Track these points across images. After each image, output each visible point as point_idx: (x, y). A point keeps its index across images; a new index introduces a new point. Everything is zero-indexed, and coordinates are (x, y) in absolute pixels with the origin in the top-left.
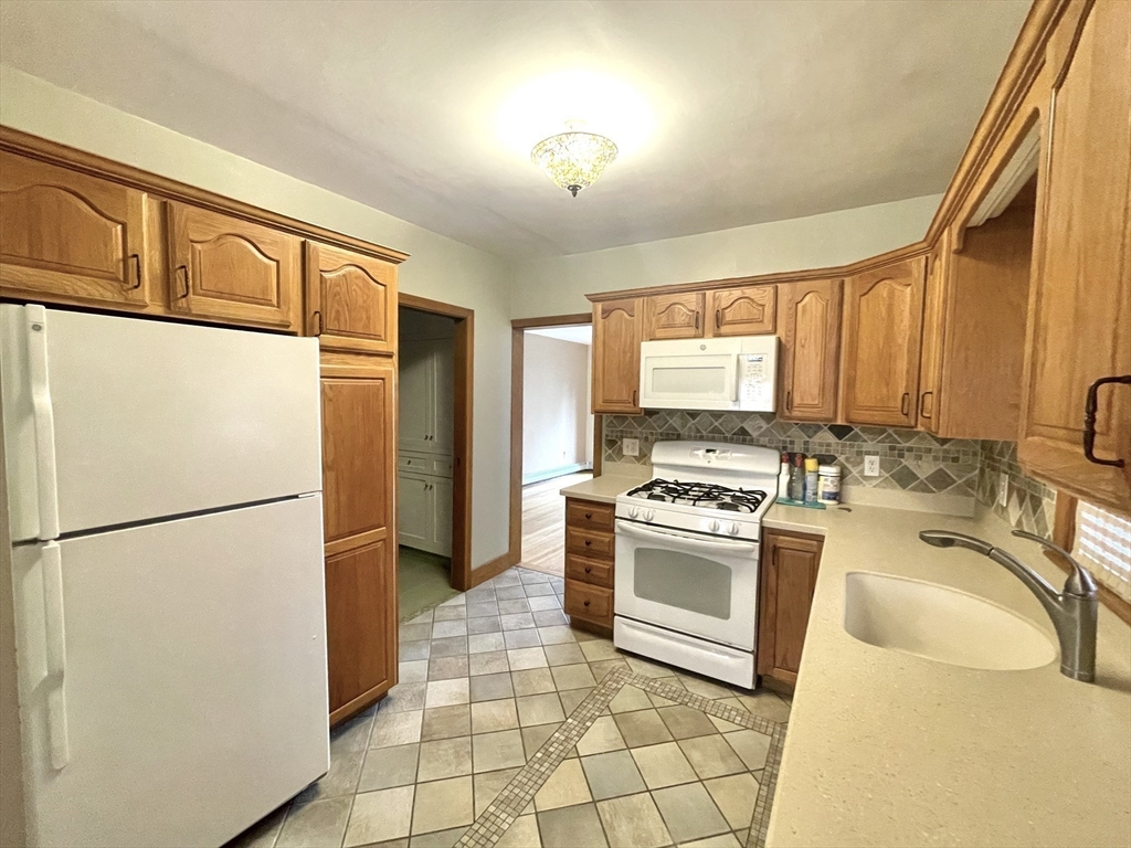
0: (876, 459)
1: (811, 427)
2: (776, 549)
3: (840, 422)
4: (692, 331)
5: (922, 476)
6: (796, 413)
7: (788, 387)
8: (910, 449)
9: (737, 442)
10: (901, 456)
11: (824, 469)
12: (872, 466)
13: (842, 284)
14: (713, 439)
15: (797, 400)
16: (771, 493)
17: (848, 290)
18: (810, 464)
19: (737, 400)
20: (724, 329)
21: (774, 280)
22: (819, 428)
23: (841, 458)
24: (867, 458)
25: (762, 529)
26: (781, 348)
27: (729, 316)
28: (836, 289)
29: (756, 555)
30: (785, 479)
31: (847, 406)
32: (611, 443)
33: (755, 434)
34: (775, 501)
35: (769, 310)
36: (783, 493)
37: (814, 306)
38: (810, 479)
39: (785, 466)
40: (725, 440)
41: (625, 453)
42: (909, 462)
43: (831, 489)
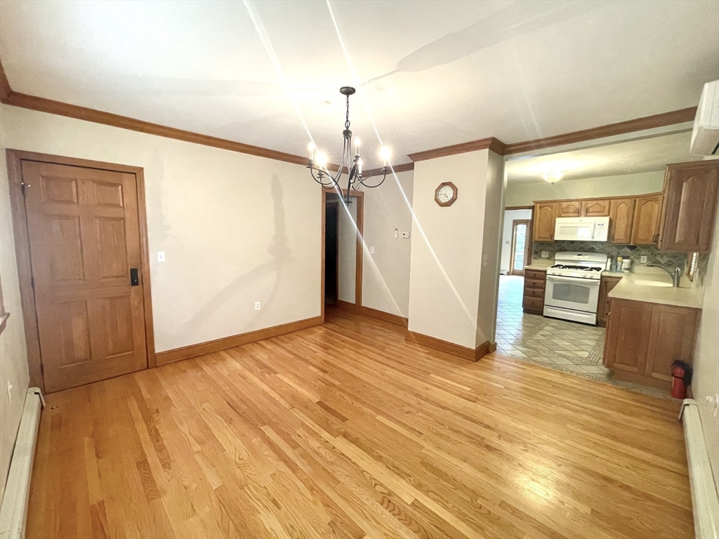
0: (646, 257)
1: (620, 246)
2: (606, 282)
3: (632, 244)
4: (576, 214)
5: (663, 262)
6: (615, 242)
7: (612, 233)
8: (659, 254)
9: (590, 252)
10: (656, 256)
11: (625, 260)
12: (644, 259)
13: (635, 201)
14: (580, 251)
15: (616, 238)
16: (603, 269)
17: (637, 203)
18: (619, 259)
19: (593, 237)
20: (588, 214)
21: (609, 199)
22: (623, 247)
23: (632, 257)
24: (642, 257)
25: (602, 276)
26: (611, 221)
27: (591, 210)
28: (633, 202)
29: (599, 284)
30: (609, 264)
31: (634, 240)
32: (536, 253)
33: (597, 249)
34: (605, 270)
35: (607, 209)
36: (608, 268)
37: (624, 208)
38: (619, 263)
39: (609, 260)
40: (585, 251)
41: (542, 256)
42: (658, 258)
43: (627, 267)
